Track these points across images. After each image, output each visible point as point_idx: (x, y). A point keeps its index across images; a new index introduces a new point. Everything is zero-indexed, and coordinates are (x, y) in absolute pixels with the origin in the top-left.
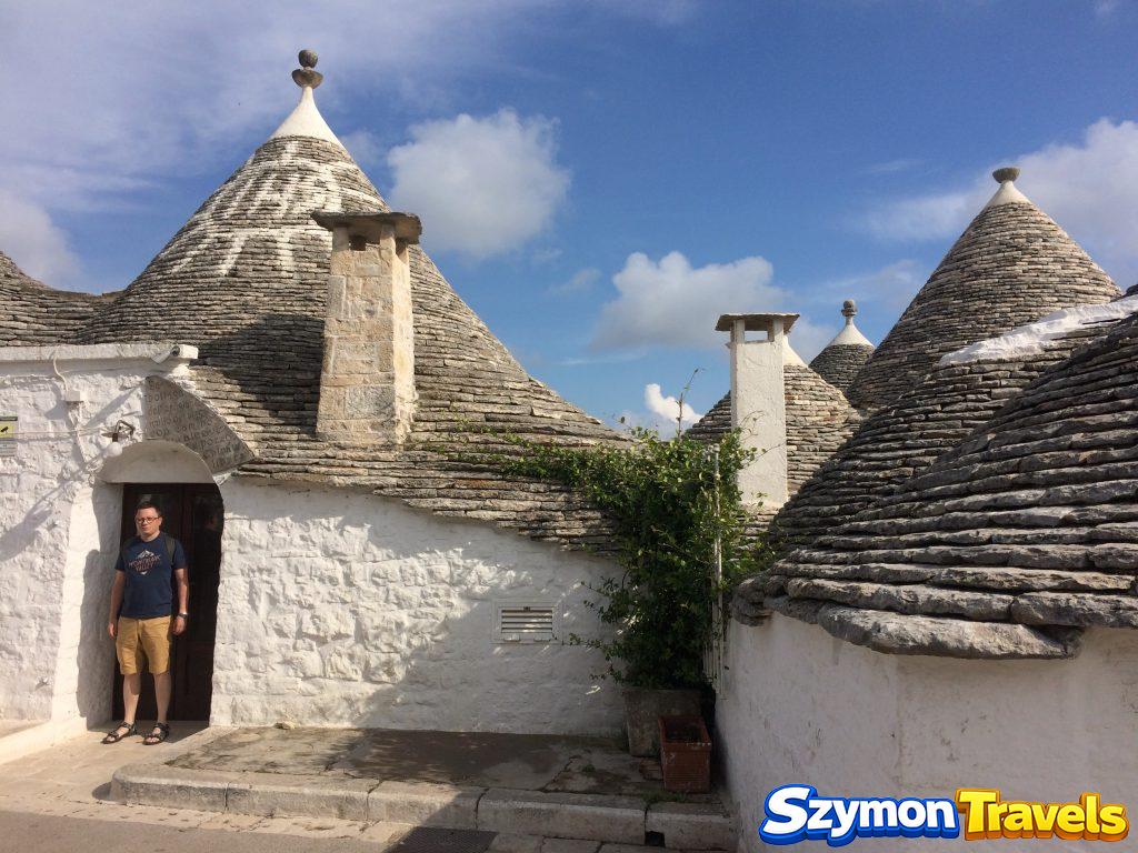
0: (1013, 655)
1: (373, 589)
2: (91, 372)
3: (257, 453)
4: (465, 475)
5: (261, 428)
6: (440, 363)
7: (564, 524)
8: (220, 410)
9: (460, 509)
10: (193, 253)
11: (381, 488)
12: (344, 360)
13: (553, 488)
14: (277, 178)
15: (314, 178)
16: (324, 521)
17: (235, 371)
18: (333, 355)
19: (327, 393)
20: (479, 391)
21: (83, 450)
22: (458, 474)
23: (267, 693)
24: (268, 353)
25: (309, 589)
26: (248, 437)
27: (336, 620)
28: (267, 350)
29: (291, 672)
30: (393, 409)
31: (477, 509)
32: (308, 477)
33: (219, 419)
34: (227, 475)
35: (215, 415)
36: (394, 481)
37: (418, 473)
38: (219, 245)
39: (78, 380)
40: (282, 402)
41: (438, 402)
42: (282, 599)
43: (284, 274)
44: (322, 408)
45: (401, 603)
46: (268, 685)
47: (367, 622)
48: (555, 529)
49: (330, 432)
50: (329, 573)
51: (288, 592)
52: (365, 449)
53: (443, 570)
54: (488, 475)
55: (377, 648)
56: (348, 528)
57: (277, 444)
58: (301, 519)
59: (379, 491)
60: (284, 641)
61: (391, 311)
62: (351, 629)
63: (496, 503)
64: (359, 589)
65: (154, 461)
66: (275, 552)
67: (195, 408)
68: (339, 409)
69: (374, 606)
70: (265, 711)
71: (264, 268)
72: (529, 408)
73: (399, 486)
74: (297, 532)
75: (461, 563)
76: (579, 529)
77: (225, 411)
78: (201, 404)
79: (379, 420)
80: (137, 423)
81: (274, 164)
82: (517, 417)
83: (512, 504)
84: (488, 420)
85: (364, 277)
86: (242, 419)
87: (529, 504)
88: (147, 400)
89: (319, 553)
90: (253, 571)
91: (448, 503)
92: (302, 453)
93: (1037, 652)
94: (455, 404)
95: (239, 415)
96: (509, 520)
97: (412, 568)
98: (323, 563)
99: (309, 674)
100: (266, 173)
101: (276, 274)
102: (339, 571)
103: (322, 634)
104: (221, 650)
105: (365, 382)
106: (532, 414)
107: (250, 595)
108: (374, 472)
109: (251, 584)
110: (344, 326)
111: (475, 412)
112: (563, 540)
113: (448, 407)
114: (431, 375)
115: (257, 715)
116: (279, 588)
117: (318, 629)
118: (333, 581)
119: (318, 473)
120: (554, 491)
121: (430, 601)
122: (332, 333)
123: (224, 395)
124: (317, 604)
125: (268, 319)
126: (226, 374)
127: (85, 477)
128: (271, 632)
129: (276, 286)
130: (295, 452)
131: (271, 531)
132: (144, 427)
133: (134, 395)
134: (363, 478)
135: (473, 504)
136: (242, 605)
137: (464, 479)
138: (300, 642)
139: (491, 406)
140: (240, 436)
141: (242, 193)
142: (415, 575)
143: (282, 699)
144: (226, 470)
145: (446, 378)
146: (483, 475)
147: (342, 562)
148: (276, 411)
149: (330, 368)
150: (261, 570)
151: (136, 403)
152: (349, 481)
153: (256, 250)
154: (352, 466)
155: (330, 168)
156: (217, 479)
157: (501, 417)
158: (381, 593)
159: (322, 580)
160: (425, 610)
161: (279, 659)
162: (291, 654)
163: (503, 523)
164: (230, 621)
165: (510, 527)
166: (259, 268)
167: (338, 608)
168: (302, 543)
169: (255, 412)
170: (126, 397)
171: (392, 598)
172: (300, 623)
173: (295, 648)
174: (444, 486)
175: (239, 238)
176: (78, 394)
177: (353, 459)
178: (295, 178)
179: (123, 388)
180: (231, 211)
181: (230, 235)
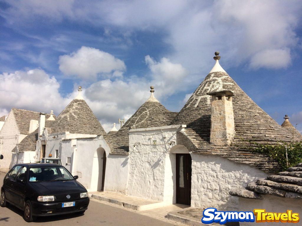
0: (248, 198)
1: (222, 179)
2: (167, 131)
3: (197, 147)
4: (243, 152)
5: (199, 141)
6: (243, 124)
7: (267, 165)
8: (190, 138)
9: (240, 161)
10: (191, 103)
11: (223, 155)
12: (215, 125)
13: (265, 156)
14: (209, 83)
15: (217, 82)
16: (211, 163)
17: (196, 129)
18: (213, 125)
19: (212, 133)
20: (251, 130)
21: (167, 147)
22: (241, 152)
23: (202, 201)
24: (203, 124)
25: (209, 178)
26: (195, 144)
27: (215, 186)
28: (203, 123)
29: (206, 197)
30: (226, 137)
31: (245, 161)
32: (207, 153)
33: (190, 140)
34: (192, 152)
35: (189, 139)
36: (226, 154)
37: (231, 152)
38: (195, 101)
39: (166, 133)
40: (205, 135)
41: (240, 134)
42: (203, 180)
43: (208, 105)
44: (211, 137)
45: (229, 183)
46: (201, 199)
47: (221, 187)
48: (265, 166)
49: (213, 142)
50: (213, 175)
51: (205, 178)
52: (220, 146)
53: (238, 175)
54: (249, 152)
55: (224, 193)
56: (216, 164)
57: (202, 145)
58: (206, 162)
59: (222, 156)
60: (204, 190)
61: (225, 113)
62: (218, 188)
63: (250, 159)
64: (219, 179)
65: (180, 149)
66: (202, 169)
67: (185, 138)
68: (214, 137)
69: (223, 183)
70: (201, 205)
71: (204, 105)
72: (264, 134)
73: (227, 155)
74: (206, 165)
75: (242, 174)
76: (271, 167)
77: (191, 138)
78: (186, 137)
79: (223, 139)
80: (175, 141)
81: (209, 80)
82: (260, 137)
83: (254, 160)
84: (253, 138)
85: (219, 106)
86: (195, 140)
87: (258, 160)
88: (177, 136)
89: (211, 170)
90: (198, 173)
91: (238, 159)
92: (206, 147)
93: (252, 197)
94: (245, 134)
95: (195, 139)
96: (253, 164)
97: (231, 175)
98: (211, 172)
99: (210, 198)
100: (207, 82)
101: (206, 106)
102: (215, 175)
103: (212, 189)
104: (192, 190)
105: (220, 130)
106: (265, 136)
107: (197, 179)
108: (221, 151)
109: (197, 176)
110: (215, 118)
111: (250, 136)
112: (267, 169)
113: (243, 135)
114: (240, 127)
115: (200, 205)
116: (203, 177)
117: (211, 188)
118: (214, 177)
119: (209, 152)
120: (265, 157)
121: (235, 183)
122: (212, 119)
123: (192, 134)
124: (211, 182)
125: (204, 116)
126: (194, 130)
127: (167, 152)
128: (202, 187)
129: (206, 108)
130: (205, 147)
131: (201, 165)
132: (177, 142)
133: (175, 135)
134: (218, 153)
135: (244, 159)
136: (196, 181)
137: (243, 153)
138: (207, 190)
139: (254, 134)
140: (194, 143)
141: (201, 88)
142: (232, 176)
143: (204, 203)
144: (191, 151)
145: (243, 128)
146: (247, 152)
147: (216, 172)
148: (203, 137)
149: (212, 128)
150: (199, 173)
151: (175, 137)
152: (216, 153)
153: (203, 101)
154: (217, 150)
155: (221, 78)
156: (190, 153)
157: (256, 137)
158: (224, 181)
159: (211, 176)
160: (234, 185)
161: (204, 194)
162: (206, 193)
163: (251, 165)
164: (194, 184)
165: (253, 166)
166: (203, 105)
167: (215, 183)
168: (207, 167)
169: (198, 138)
170: (173, 136)
171: (227, 181)
172: (207, 186)
173: (207, 192)
174: (237, 155)
175: (199, 98)
176: (165, 136)
177: (217, 148)
178: (212, 82)
179: (173, 134)
180: (199, 92)
181: (198, 98)
